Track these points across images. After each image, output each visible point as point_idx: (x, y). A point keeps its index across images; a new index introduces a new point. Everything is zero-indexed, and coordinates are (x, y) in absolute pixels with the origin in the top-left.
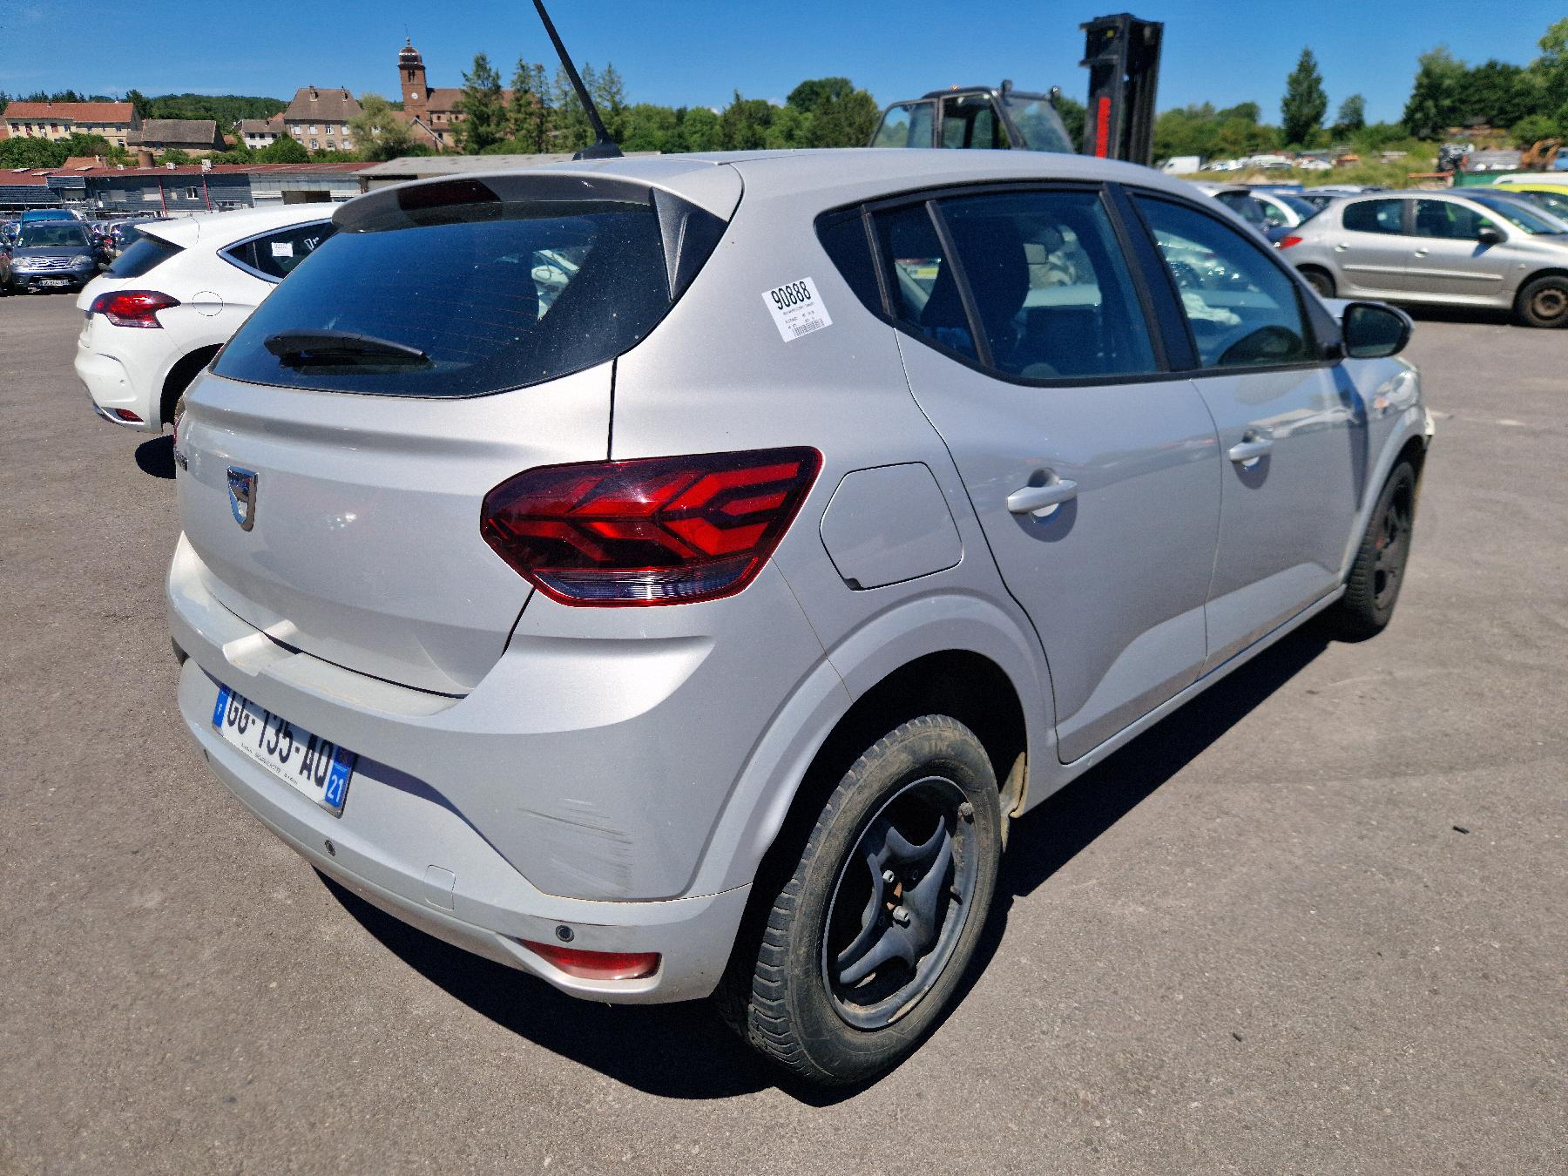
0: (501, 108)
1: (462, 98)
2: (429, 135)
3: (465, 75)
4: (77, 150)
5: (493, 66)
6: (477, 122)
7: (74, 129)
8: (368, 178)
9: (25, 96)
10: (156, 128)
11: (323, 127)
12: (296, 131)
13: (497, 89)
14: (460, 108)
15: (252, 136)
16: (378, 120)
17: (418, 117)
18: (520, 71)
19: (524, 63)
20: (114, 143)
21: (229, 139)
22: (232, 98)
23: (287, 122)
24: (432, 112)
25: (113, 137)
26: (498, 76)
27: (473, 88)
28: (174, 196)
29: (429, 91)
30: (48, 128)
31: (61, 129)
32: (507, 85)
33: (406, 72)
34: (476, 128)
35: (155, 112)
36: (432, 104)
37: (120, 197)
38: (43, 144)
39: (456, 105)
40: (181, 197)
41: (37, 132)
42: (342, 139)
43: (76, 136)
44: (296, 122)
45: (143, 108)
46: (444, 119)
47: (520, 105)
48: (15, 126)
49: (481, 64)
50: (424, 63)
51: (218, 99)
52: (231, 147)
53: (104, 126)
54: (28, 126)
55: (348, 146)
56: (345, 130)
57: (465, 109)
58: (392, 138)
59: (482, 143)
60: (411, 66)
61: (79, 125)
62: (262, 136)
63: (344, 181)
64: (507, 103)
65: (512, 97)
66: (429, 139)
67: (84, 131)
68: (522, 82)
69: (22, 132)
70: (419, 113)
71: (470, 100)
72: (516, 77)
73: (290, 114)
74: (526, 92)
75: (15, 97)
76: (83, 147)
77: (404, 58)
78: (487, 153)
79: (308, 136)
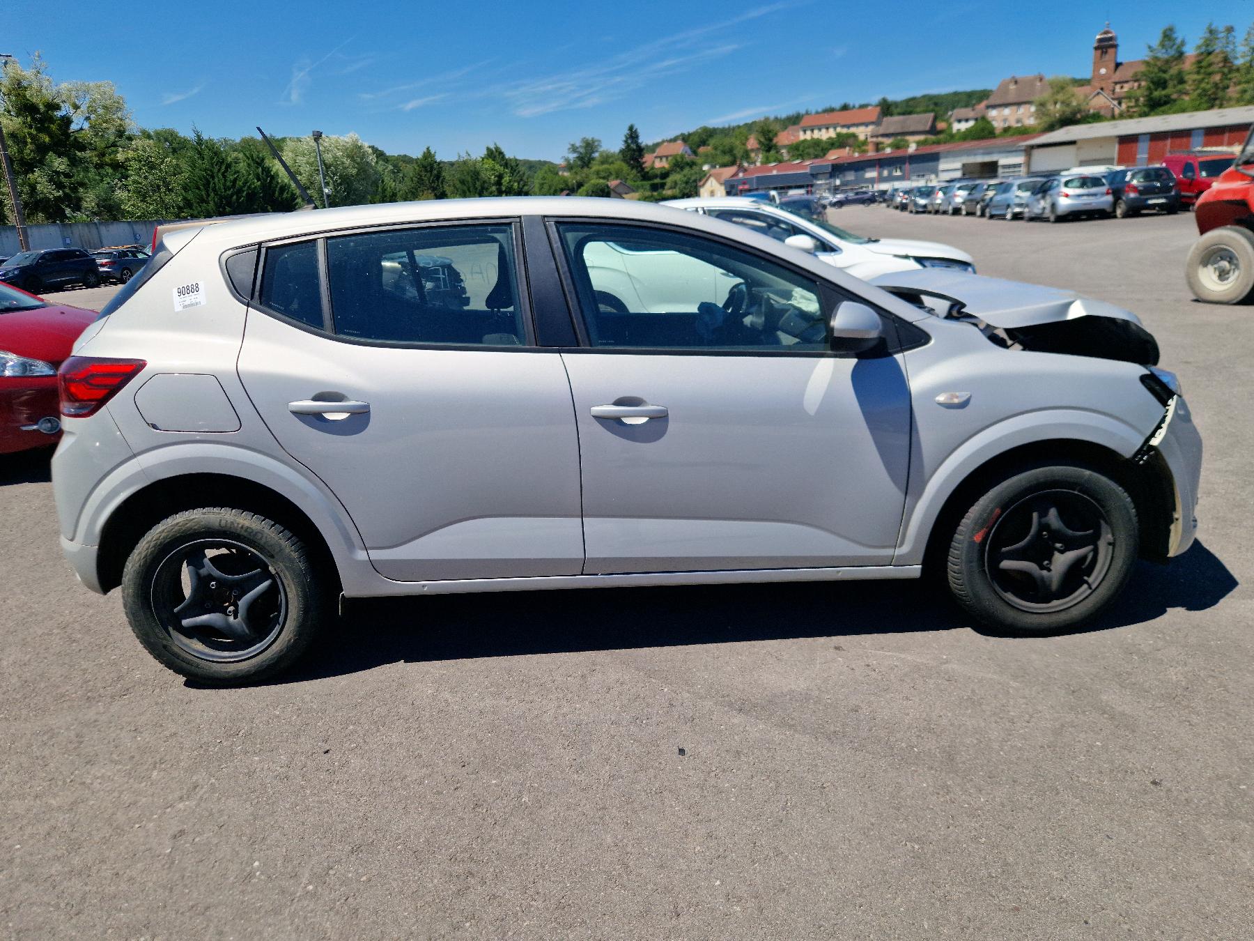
0: (1180, 73)
1: (1143, 68)
2: (1109, 103)
3: (1150, 47)
4: (837, 144)
5: (1179, 36)
6: (1152, 87)
7: (839, 130)
8: (1033, 147)
9: (820, 110)
10: (893, 123)
11: (1014, 108)
12: (993, 113)
13: (1180, 56)
14: (1139, 77)
15: (959, 121)
16: (1060, 97)
17: (1102, 89)
18: (1207, 35)
19: (1213, 27)
20: (862, 137)
21: (941, 125)
22: (956, 94)
23: (988, 107)
24: (1116, 83)
25: (862, 133)
26: (1183, 43)
27: (1156, 58)
28: (885, 173)
29: (1118, 65)
30: (824, 131)
31: (831, 130)
32: (1191, 51)
33: (1100, 52)
34: (1151, 93)
35: (895, 111)
36: (1118, 76)
37: (850, 176)
38: (817, 143)
39: (1136, 74)
40: (890, 173)
41: (816, 135)
42: (1026, 116)
43: (839, 135)
44: (994, 107)
45: (887, 108)
46: (1127, 87)
47: (1201, 67)
48: (805, 131)
49: (1168, 35)
50: (1119, 42)
51: (947, 95)
52: (941, 132)
53: (857, 125)
54: (812, 131)
55: (1031, 122)
56: (1033, 109)
57: (1144, 78)
58: (1068, 110)
59: (1155, 106)
60: (1106, 46)
61: (843, 126)
62: (967, 120)
63: (1012, 152)
64: (1188, 65)
65: (1193, 60)
66: (1107, 107)
67: (845, 131)
68: (1207, 45)
69: (808, 136)
70: (1103, 86)
71: (1151, 69)
72: (1202, 41)
73: (992, 101)
74: (1209, 53)
75: (814, 111)
76: (840, 142)
77: (1100, 40)
78: (1157, 114)
79: (999, 118)
